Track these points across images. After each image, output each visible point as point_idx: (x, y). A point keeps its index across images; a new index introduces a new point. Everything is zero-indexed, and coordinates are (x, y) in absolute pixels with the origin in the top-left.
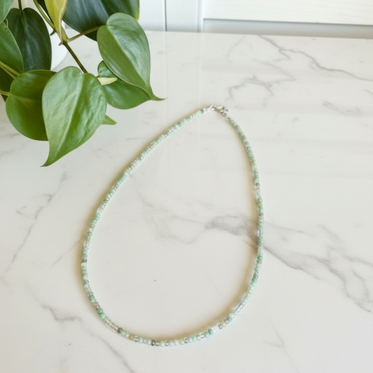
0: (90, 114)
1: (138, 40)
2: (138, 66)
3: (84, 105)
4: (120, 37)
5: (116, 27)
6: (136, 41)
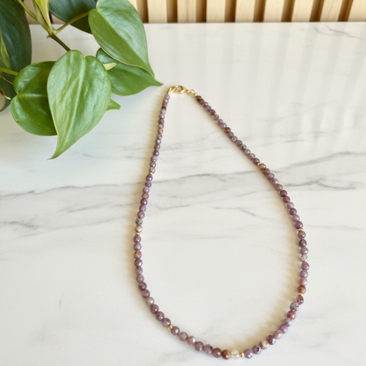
0: (96, 98)
1: (131, 18)
2: (134, 45)
3: (89, 89)
4: (112, 19)
5: (106, 9)
6: (129, 21)
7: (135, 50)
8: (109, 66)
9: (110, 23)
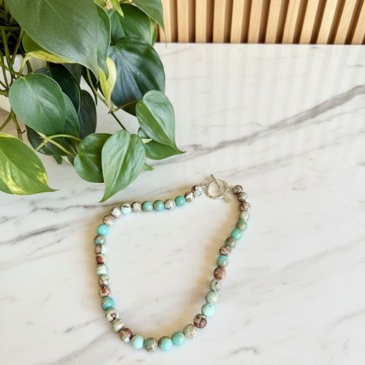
7: (167, 134)
8: (145, 141)
9: (151, 111)
